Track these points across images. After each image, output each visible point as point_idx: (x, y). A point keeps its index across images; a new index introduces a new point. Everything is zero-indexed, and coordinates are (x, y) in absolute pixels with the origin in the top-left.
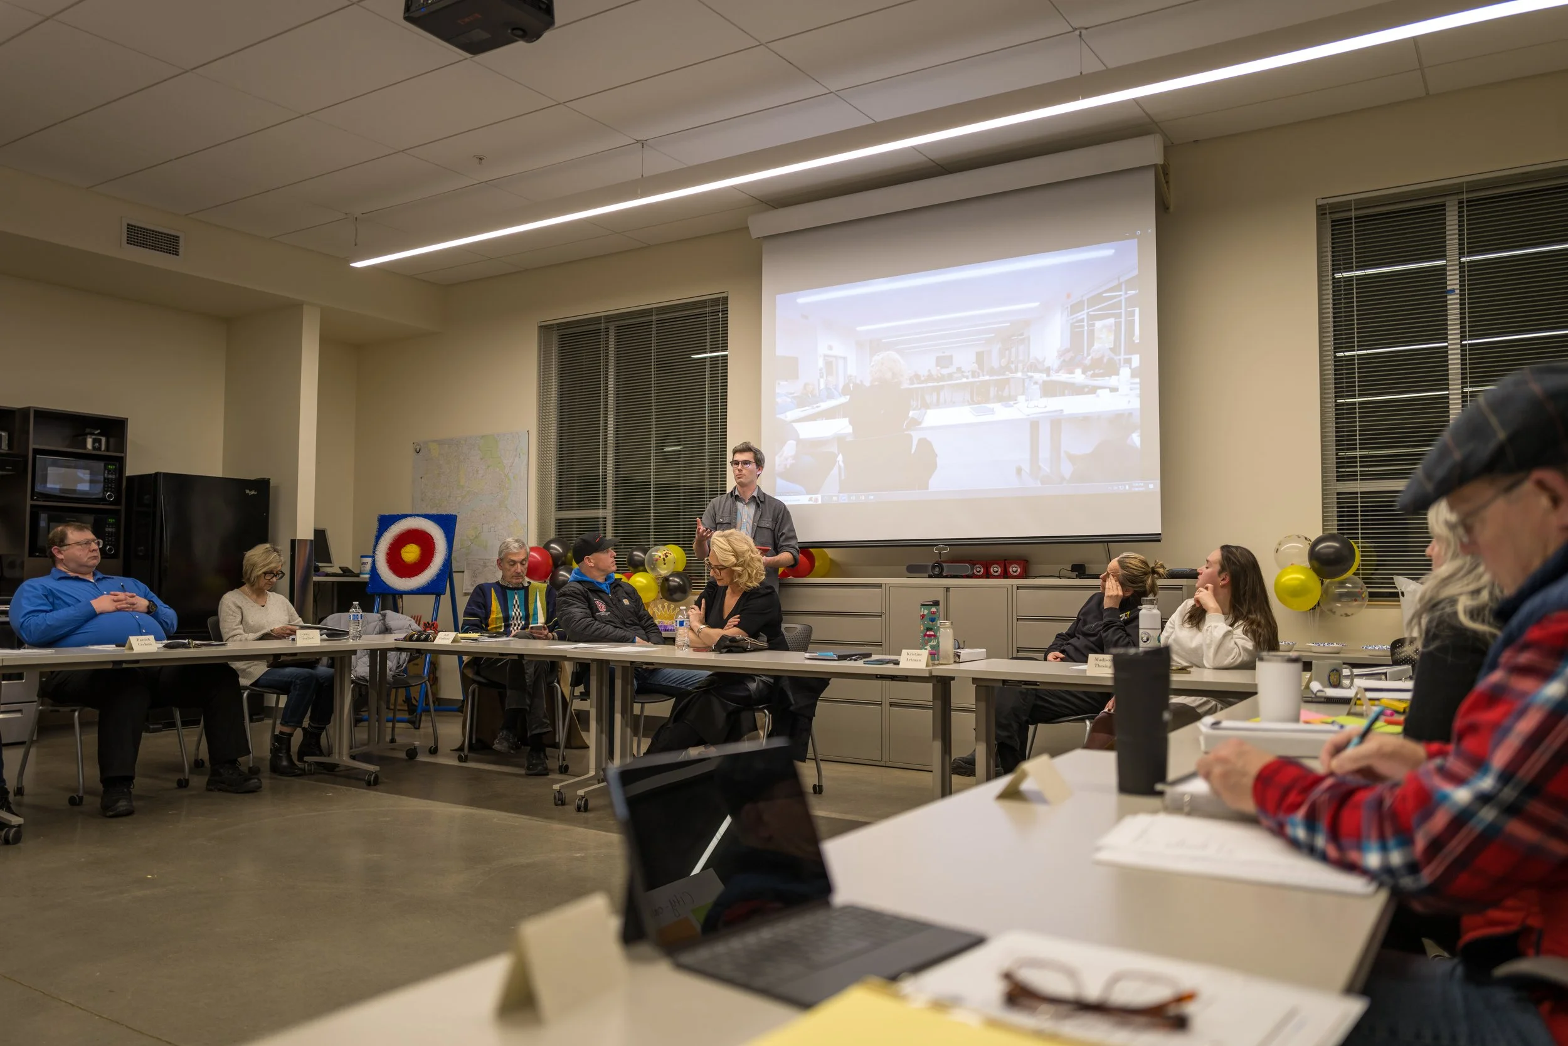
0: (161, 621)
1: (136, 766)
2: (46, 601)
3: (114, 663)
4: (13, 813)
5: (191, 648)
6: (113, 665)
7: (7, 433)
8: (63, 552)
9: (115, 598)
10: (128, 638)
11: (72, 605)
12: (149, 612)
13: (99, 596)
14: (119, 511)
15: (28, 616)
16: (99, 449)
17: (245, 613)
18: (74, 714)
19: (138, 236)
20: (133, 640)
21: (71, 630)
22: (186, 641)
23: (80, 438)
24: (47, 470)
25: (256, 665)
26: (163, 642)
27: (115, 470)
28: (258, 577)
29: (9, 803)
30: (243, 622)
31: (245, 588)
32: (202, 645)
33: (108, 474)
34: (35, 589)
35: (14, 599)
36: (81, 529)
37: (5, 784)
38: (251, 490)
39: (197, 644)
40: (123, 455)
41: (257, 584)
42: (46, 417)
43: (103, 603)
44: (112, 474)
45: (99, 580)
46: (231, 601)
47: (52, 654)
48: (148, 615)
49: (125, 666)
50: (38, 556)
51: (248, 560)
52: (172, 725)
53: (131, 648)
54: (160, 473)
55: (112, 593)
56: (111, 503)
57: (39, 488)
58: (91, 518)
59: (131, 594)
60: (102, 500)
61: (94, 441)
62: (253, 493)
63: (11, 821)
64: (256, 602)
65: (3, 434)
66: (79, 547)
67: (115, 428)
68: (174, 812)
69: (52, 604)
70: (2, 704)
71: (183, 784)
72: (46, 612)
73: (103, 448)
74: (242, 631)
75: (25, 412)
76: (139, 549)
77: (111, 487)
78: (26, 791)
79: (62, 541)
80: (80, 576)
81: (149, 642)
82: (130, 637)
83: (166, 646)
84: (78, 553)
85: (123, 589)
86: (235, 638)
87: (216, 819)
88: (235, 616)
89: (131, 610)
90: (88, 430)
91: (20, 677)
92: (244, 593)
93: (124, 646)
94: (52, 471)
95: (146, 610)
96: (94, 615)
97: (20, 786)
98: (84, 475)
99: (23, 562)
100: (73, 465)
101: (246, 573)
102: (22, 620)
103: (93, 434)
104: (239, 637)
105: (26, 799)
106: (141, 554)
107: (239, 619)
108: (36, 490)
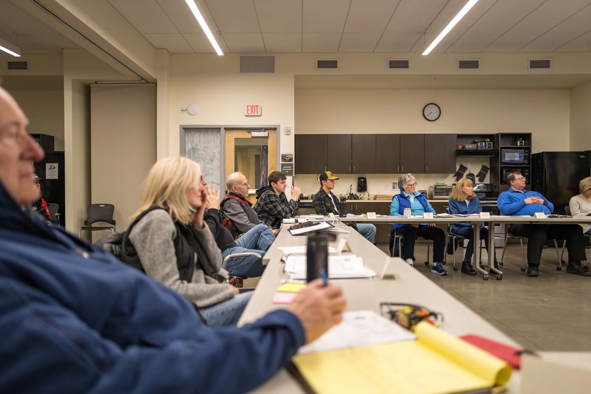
0: (549, 207)
1: (541, 260)
2: (509, 200)
3: (530, 222)
4: (499, 270)
5: (558, 218)
6: (530, 223)
7: (492, 143)
8: (514, 182)
9: (532, 199)
10: (534, 213)
11: (518, 201)
12: (544, 204)
13: (526, 198)
14: (529, 167)
15: (504, 205)
16: (522, 145)
17: (581, 205)
18: (520, 240)
19: (534, 64)
20: (536, 214)
21: (518, 210)
22: (557, 215)
23: (515, 142)
24: (505, 154)
25: (586, 226)
26: (548, 215)
27: (528, 152)
28: (587, 190)
29: (498, 266)
30: (580, 209)
31: (581, 195)
32: (563, 217)
33: (525, 154)
34: (505, 195)
35: (498, 199)
36: (518, 174)
37: (496, 260)
38: (582, 156)
39: (560, 217)
40: (530, 146)
41: (586, 194)
42: (504, 136)
43: (528, 201)
44: (527, 154)
45: (525, 192)
46: (575, 201)
47: (509, 218)
48: (544, 205)
49: (534, 223)
50: (503, 184)
51: (582, 184)
52: (554, 246)
53: (536, 217)
54: (544, 152)
55: (531, 197)
56: (527, 164)
57: (503, 161)
58: (520, 170)
59: (537, 197)
60: (524, 163)
61: (520, 142)
62: (583, 157)
63: (499, 272)
64: (586, 201)
65: (491, 143)
66: (520, 180)
67: (527, 137)
68: (553, 278)
69: (511, 201)
70: (495, 234)
71: (559, 269)
72: (509, 203)
73: (523, 144)
74: (580, 212)
75: (497, 135)
76: (537, 180)
77: (527, 159)
78: (504, 264)
79: (513, 179)
80: (519, 191)
81: (542, 215)
82: (535, 213)
83: (549, 217)
84: (519, 182)
85: (534, 195)
86: (577, 215)
87: (570, 284)
88: (576, 206)
89: (538, 203)
90: (518, 139)
91: (499, 225)
92: (580, 197)
93: (533, 216)
94: (506, 154)
95: (543, 203)
96: (525, 205)
97: (502, 262)
98: (517, 155)
99: (499, 186)
100: (513, 152)
101: (581, 189)
102: (502, 206)
103: (520, 140)
104: (579, 214)
105: (504, 267)
106: (538, 182)
107: (578, 207)
108: (502, 161)
